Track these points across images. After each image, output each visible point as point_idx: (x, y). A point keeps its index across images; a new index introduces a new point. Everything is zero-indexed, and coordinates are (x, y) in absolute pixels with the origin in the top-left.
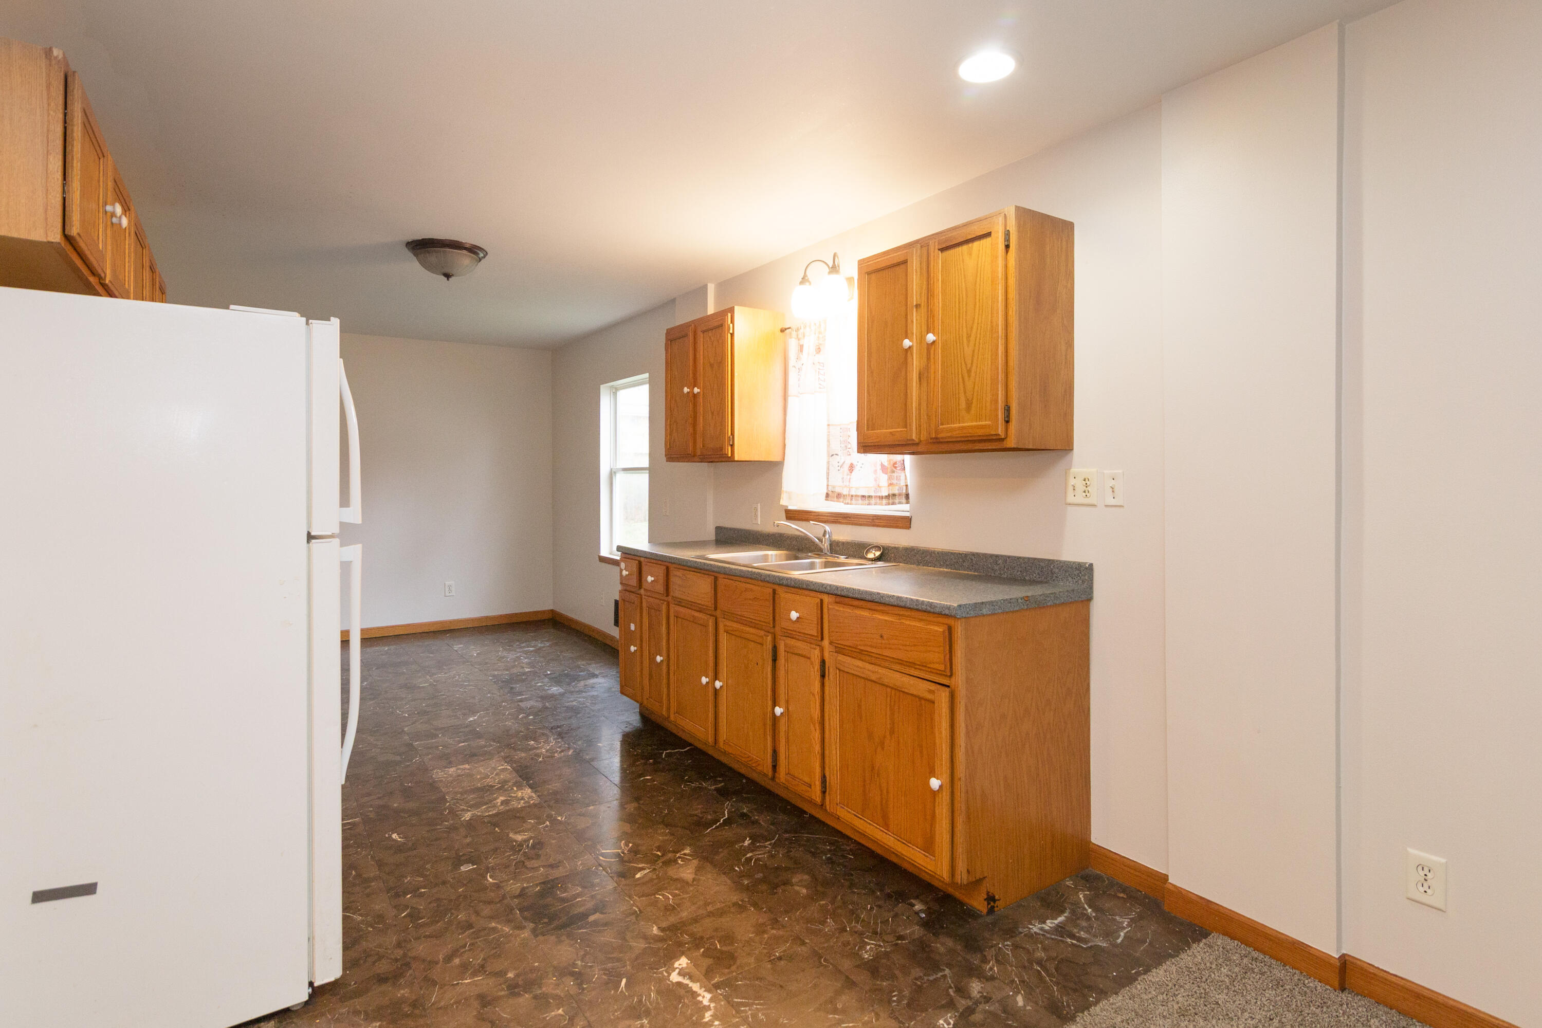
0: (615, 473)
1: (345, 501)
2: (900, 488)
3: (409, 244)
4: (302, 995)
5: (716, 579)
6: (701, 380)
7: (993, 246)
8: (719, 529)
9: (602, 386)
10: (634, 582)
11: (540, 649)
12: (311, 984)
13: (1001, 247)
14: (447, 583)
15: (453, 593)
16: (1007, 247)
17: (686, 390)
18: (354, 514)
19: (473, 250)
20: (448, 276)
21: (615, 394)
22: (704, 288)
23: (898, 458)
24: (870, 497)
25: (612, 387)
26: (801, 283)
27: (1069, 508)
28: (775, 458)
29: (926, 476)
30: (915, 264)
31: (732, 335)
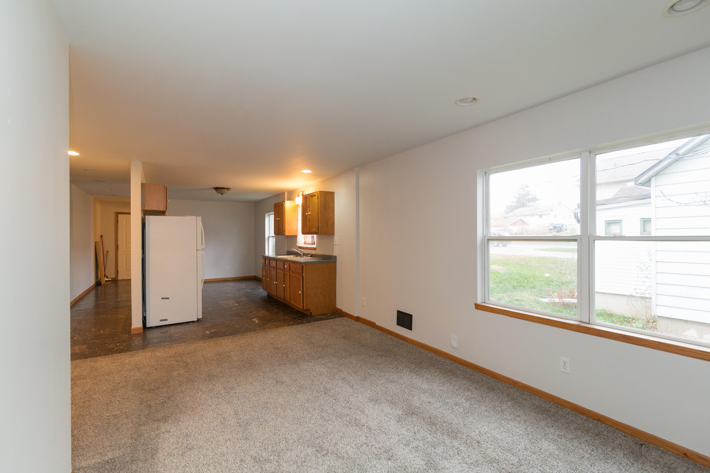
0: (269, 237)
1: (202, 245)
2: (314, 242)
3: (213, 188)
4: (196, 320)
5: (277, 261)
6: (280, 218)
7: (316, 198)
8: (287, 251)
9: (266, 214)
10: (264, 263)
11: (249, 284)
12: (197, 318)
13: (317, 198)
14: (226, 268)
15: (227, 270)
16: (318, 198)
17: (277, 219)
18: (204, 247)
19: (228, 189)
20: (222, 194)
21: (269, 216)
22: (284, 193)
23: (313, 235)
24: (310, 243)
25: (268, 214)
26: (298, 196)
27: (334, 246)
28: (296, 235)
29: (318, 238)
30: (308, 198)
31: (285, 207)
